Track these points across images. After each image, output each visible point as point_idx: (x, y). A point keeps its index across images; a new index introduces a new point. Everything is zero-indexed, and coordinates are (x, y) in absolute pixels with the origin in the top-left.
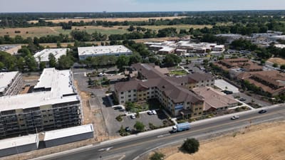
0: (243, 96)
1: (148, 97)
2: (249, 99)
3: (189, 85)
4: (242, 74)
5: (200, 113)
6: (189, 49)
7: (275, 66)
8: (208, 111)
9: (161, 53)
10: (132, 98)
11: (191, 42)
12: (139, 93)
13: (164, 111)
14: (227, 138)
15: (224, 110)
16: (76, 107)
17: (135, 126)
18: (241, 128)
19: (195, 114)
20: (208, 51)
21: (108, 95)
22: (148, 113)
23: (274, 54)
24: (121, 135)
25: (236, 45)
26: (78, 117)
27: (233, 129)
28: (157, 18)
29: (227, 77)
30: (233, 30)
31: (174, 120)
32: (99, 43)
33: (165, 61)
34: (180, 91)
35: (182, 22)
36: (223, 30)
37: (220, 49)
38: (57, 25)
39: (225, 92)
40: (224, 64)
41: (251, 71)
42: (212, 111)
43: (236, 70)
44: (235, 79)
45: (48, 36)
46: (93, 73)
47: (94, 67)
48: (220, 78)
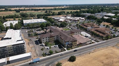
0: (92, 38)
1: (54, 40)
2: (95, 39)
3: (71, 34)
5: (76, 45)
6: (70, 20)
7: (104, 25)
8: (79, 44)
9: (59, 22)
10: (48, 40)
11: (71, 17)
12: (51, 38)
13: (61, 45)
14: (87, 55)
15: (85, 44)
16: (23, 45)
17: (49, 52)
18: (92, 50)
19: (74, 46)
20: (78, 20)
21: (37, 40)
22: (55, 47)
23: (104, 21)
24: (44, 56)
25: (89, 18)
26: (24, 50)
27: (88, 51)
28: (57, 7)
29: (86, 30)
30: (88, 12)
31: (65, 49)
32: (33, 18)
33: (61, 25)
34: (67, 37)
35: (67, 9)
36: (84, 12)
37: (83, 20)
38: (13, 11)
39: (85, 36)
40: (85, 25)
41: (95, 28)
42: (81, 44)
43: (89, 28)
44: (89, 31)
45: (9, 15)
46: (30, 31)
47: (30, 28)
48: (83, 31)
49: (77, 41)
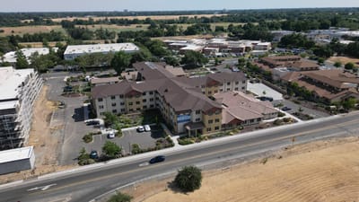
0: (288, 104)
1: (145, 107)
3: (209, 89)
4: (289, 75)
5: (217, 128)
6: (222, 48)
7: (337, 65)
8: (230, 124)
9: (182, 52)
10: (119, 108)
11: (228, 40)
13: (164, 126)
14: (252, 166)
15: (255, 123)
17: (104, 149)
18: (278, 149)
19: (209, 130)
20: (248, 49)
21: (86, 105)
22: (138, 130)
24: (80, 164)
25: (286, 43)
27: (263, 151)
28: (190, 16)
29: (268, 79)
30: (285, 27)
31: (175, 139)
33: (184, 61)
35: (221, 19)
36: (272, 27)
37: (265, 47)
39: (263, 99)
40: (266, 63)
41: (302, 70)
42: (236, 125)
43: (281, 70)
44: (279, 82)
46: (79, 77)
48: (258, 82)
49: (221, 110)
